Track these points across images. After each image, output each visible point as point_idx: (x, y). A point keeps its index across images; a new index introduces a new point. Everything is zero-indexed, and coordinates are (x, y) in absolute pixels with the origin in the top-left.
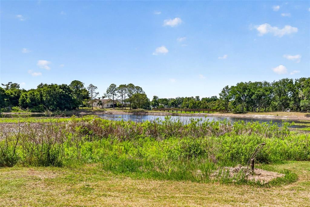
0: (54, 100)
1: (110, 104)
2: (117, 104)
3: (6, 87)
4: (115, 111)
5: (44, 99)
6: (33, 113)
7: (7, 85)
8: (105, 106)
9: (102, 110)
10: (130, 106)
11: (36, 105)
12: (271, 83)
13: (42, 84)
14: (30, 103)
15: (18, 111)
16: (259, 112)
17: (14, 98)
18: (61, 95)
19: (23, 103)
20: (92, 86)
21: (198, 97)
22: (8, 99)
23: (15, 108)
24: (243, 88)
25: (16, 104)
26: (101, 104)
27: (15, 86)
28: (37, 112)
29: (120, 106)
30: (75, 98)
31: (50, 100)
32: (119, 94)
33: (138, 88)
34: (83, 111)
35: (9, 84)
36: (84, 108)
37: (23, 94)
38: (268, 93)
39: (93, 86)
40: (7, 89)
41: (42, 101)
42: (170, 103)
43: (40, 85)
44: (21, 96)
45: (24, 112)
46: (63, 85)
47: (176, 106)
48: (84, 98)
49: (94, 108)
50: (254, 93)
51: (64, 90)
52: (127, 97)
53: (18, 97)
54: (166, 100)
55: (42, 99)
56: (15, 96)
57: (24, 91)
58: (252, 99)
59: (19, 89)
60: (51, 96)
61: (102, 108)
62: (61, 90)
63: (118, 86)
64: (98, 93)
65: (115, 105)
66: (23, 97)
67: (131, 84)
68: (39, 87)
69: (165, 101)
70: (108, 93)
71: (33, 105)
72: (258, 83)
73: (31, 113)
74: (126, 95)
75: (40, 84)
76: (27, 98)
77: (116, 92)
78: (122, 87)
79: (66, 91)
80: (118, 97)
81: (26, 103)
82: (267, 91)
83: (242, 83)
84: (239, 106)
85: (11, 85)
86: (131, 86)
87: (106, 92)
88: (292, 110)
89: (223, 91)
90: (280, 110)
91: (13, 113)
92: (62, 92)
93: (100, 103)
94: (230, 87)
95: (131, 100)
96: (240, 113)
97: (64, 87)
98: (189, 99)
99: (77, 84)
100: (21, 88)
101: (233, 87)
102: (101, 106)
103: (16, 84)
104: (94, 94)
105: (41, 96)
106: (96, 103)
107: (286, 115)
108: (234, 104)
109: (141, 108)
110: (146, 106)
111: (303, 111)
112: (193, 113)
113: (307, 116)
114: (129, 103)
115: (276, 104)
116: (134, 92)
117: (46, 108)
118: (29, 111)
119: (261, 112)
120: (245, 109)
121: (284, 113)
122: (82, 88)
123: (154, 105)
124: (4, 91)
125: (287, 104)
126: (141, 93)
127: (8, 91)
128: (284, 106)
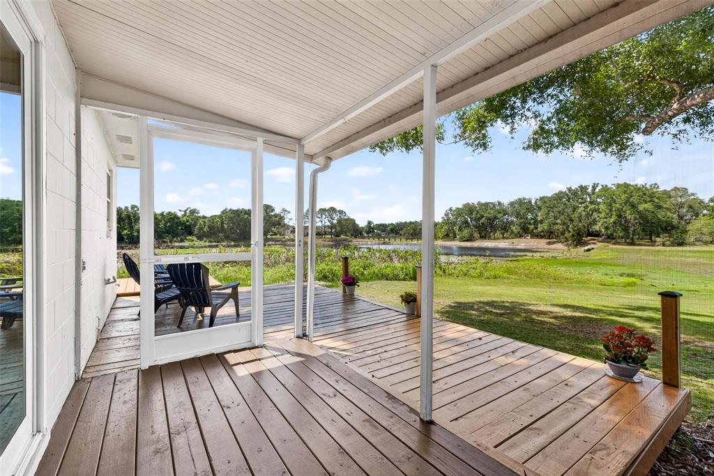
0: (237, 227)
3: (183, 213)
5: (226, 226)
6: (210, 244)
7: (185, 212)
10: (331, 233)
11: (215, 233)
12: (506, 203)
13: (226, 209)
14: (208, 232)
15: (193, 241)
16: (494, 239)
17: (189, 227)
19: (199, 232)
20: (284, 210)
22: (183, 227)
23: (191, 238)
24: (469, 209)
25: (191, 234)
27: (194, 212)
28: (215, 242)
29: (319, 234)
31: (233, 228)
33: (341, 212)
34: (272, 240)
35: (187, 210)
36: (273, 237)
37: (201, 221)
38: (502, 215)
39: (286, 211)
40: (185, 215)
41: (222, 230)
42: (388, 229)
44: (198, 224)
45: (201, 242)
47: (395, 233)
48: (274, 225)
49: (287, 237)
50: (483, 216)
51: (249, 216)
52: (328, 224)
53: (195, 225)
55: (222, 226)
56: (191, 223)
57: (205, 217)
58: (482, 224)
59: (199, 215)
60: (233, 223)
64: (291, 219)
66: (201, 224)
68: (223, 212)
69: (382, 227)
71: (212, 234)
72: (489, 203)
73: (207, 244)
74: (326, 220)
75: (224, 208)
78: (323, 211)
81: (204, 232)
82: (500, 213)
83: (468, 204)
84: (466, 232)
85: (190, 211)
86: (333, 209)
88: (533, 236)
89: (447, 215)
90: (521, 236)
91: (186, 244)
93: (294, 231)
94: (454, 209)
95: (332, 226)
96: (467, 241)
98: (411, 223)
99: (267, 208)
100: (201, 215)
101: (458, 208)
103: (196, 210)
104: (286, 221)
105: (222, 223)
106: (289, 231)
107: (522, 243)
108: (460, 229)
109: (346, 235)
110: (357, 232)
111: (549, 238)
112: (409, 242)
113: (549, 243)
114: (330, 230)
115: (515, 229)
116: (336, 217)
117: (227, 238)
118: (205, 242)
119: (498, 239)
120: (476, 235)
121: (523, 240)
122: (273, 214)
123: (368, 232)
124: (179, 218)
125: (528, 228)
126: (346, 217)
127: (184, 219)
128: (525, 231)
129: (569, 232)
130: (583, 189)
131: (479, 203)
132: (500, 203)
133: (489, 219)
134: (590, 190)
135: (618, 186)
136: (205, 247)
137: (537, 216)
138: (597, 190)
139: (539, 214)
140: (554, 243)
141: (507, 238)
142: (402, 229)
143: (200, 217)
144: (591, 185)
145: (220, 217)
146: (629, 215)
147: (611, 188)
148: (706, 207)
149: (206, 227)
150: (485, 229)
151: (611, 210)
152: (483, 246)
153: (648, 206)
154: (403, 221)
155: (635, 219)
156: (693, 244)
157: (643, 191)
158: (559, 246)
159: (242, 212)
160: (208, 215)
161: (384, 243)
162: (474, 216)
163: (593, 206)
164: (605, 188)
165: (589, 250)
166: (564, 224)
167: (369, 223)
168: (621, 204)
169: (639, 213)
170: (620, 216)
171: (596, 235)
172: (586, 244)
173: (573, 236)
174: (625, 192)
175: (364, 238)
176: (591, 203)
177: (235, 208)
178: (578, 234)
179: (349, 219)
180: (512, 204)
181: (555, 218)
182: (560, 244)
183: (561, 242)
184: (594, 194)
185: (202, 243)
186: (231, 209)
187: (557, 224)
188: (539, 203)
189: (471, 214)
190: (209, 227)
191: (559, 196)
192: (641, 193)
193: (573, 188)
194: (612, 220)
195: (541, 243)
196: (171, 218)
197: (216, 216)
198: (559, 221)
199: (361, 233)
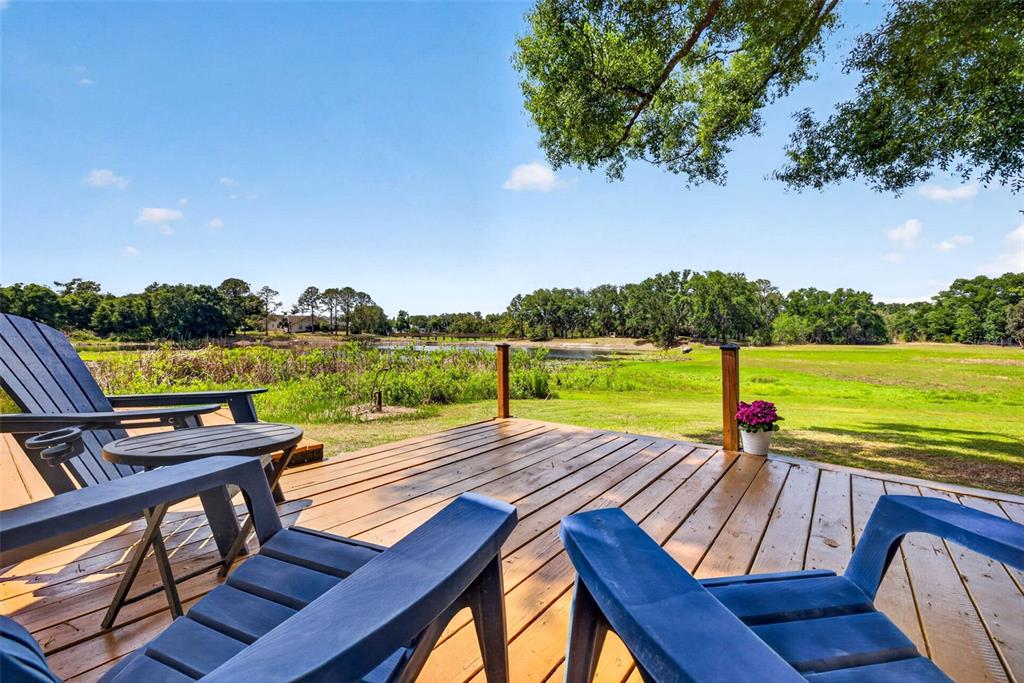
0: (179, 316)
1: (306, 324)
2: (321, 325)
3: (64, 289)
4: (311, 337)
5: (156, 314)
6: (125, 344)
7: (69, 286)
8: (295, 328)
9: (287, 336)
10: (346, 329)
11: (133, 326)
12: (586, 291)
13: (156, 284)
14: (119, 322)
15: (86, 339)
16: (572, 338)
17: (79, 313)
18: (197, 308)
19: (101, 322)
20: (267, 290)
21: (478, 314)
22: (65, 314)
23: (81, 332)
24: (543, 297)
25: (84, 324)
26: (286, 325)
27: (89, 287)
28: (134, 340)
29: (326, 329)
30: (229, 312)
31: (170, 317)
32: (325, 307)
33: (362, 295)
34: (246, 338)
35: (73, 283)
36: (247, 333)
37: (104, 304)
38: (582, 307)
39: (270, 291)
40: (68, 292)
41: (150, 319)
42: (430, 323)
43: (151, 287)
44: (99, 308)
45: (104, 342)
46: (202, 287)
47: (442, 330)
48: (249, 312)
49: (271, 333)
50: (559, 308)
51: (203, 297)
52: (341, 313)
53: (91, 310)
54: (422, 318)
55: (149, 314)
56: (82, 306)
57: (110, 297)
58: (559, 317)
59: (99, 293)
60: (171, 308)
61: (289, 332)
62: (197, 296)
63: (322, 291)
64: (280, 304)
65: (315, 326)
66: (104, 309)
67: (348, 288)
68: (149, 290)
69: (421, 321)
70: (301, 303)
71: (127, 326)
72: (568, 290)
73: (118, 344)
74: (339, 308)
75: (151, 283)
76: (112, 312)
77: (318, 302)
78: (332, 293)
79: (208, 299)
80: (323, 311)
81: (111, 323)
82: (580, 303)
83: (541, 290)
84: (539, 329)
85: (79, 285)
86: (349, 291)
87: (296, 303)
88: (619, 335)
89: (514, 304)
90: (602, 335)
92: (199, 300)
93: (285, 322)
94: (523, 296)
95: (347, 319)
96: (541, 340)
97: (204, 291)
98: (461, 316)
99: (235, 285)
100: (103, 292)
101: (528, 296)
102: (286, 329)
103: (92, 283)
104: (271, 307)
105: (149, 308)
106: (276, 324)
107: (609, 343)
108: (531, 325)
109: (368, 332)
110: (384, 328)
111: (635, 337)
112: (464, 341)
113: (638, 343)
114: (344, 323)
115: (597, 325)
116: (355, 304)
117: (159, 333)
118: (113, 340)
119: (576, 338)
120: (551, 333)
121: (607, 339)
122: (246, 295)
123: (400, 328)
124: (55, 297)
125: (612, 325)
126: (369, 305)
127: (67, 298)
128: (608, 329)
129: (660, 329)
130: (674, 275)
131: (555, 290)
132: (578, 290)
133: (567, 312)
134: (680, 278)
135: (711, 274)
136: (114, 349)
137: (624, 308)
138: (689, 278)
139: (626, 307)
140: (643, 343)
141: (587, 337)
142: (449, 324)
143: (101, 297)
144: (682, 272)
145: (143, 297)
146: (723, 311)
147: (703, 276)
148: (785, 303)
149: (116, 314)
150: (562, 324)
151: (704, 304)
152: (562, 348)
153: (741, 299)
154: (450, 313)
155: (728, 313)
156: (779, 345)
157: (735, 281)
158: (649, 347)
159: (188, 290)
160: (119, 293)
161: (429, 344)
162: (548, 308)
163: (685, 298)
164: (697, 276)
165: (687, 351)
166: (654, 318)
167: (402, 314)
168: (714, 296)
169: (732, 307)
170: (712, 311)
171: (687, 333)
172: (676, 344)
173: (664, 333)
174: (718, 282)
175: (394, 335)
176: (684, 293)
177: (173, 282)
178: (670, 332)
179: (375, 307)
180: (594, 292)
181: (645, 311)
182: (650, 344)
183: (650, 341)
184: (686, 282)
185: (107, 342)
186: (165, 286)
187: (647, 318)
188: (626, 292)
189: (546, 304)
190: (121, 314)
191: (648, 283)
192: (733, 284)
193: (663, 275)
194: (705, 315)
195: (628, 344)
196: (37, 297)
197: (136, 296)
198: (648, 316)
199: (390, 329)
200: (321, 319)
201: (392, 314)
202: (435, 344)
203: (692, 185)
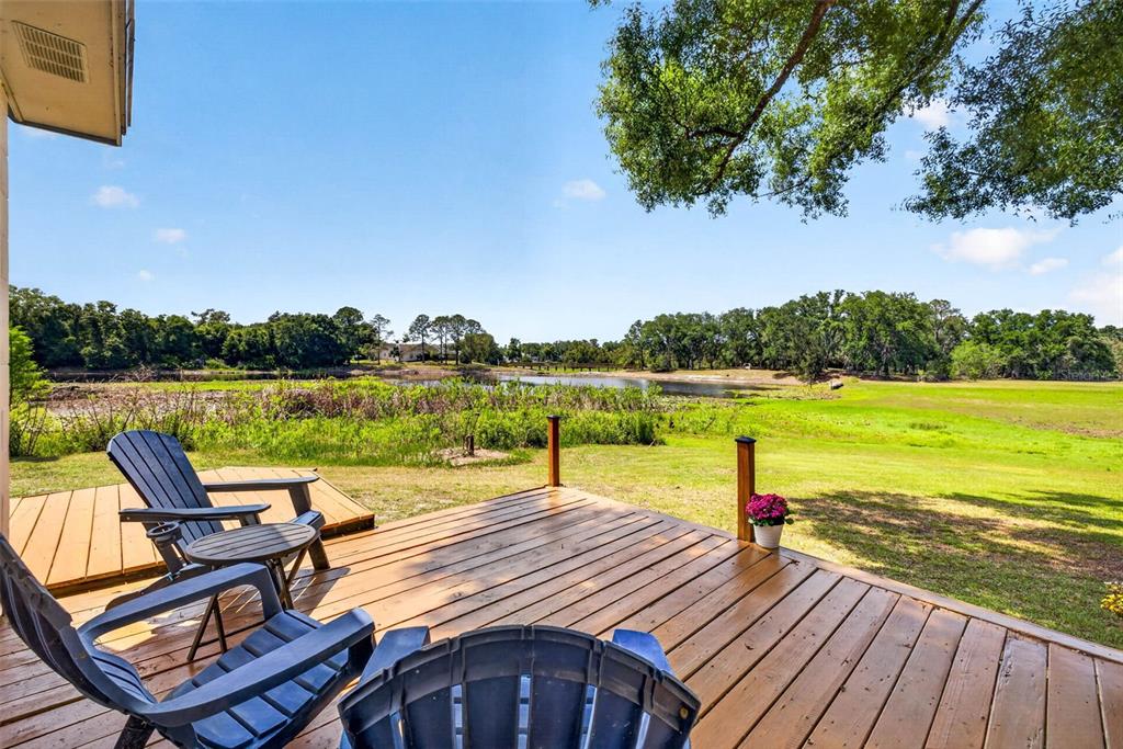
0: (298, 345)
1: (416, 353)
2: (432, 353)
3: (200, 318)
4: (423, 368)
5: (278, 343)
6: (251, 372)
7: (203, 316)
8: (406, 357)
9: (398, 365)
10: (455, 358)
11: (258, 355)
12: (716, 315)
13: (278, 313)
14: (246, 351)
15: (217, 367)
16: (700, 369)
17: (211, 342)
18: (314, 336)
19: (230, 351)
20: (379, 318)
21: (594, 341)
22: (200, 343)
23: (214, 361)
24: (665, 323)
25: (215, 353)
26: (398, 354)
27: (220, 317)
28: (259, 369)
29: (436, 358)
30: (344, 341)
31: (290, 345)
32: (435, 335)
33: (472, 323)
34: (357, 367)
35: (207, 314)
36: (361, 362)
37: (233, 333)
38: (711, 333)
39: (382, 319)
40: (202, 322)
41: (272, 348)
42: (543, 351)
43: (274, 316)
44: (229, 338)
45: (232, 370)
46: (319, 316)
47: (555, 358)
48: (362, 341)
49: (383, 362)
50: (685, 335)
51: (320, 326)
52: (451, 342)
53: (223, 338)
54: (534, 346)
55: (272, 343)
56: (214, 336)
57: (239, 327)
58: (684, 346)
59: (229, 323)
60: (291, 337)
61: (400, 362)
62: (314, 326)
63: (432, 319)
64: (391, 333)
65: (426, 355)
66: (232, 338)
67: (458, 316)
68: (271, 319)
69: (534, 349)
70: (411, 331)
71: (253, 355)
72: (693, 315)
73: (245, 372)
74: (448, 336)
75: (274, 313)
76: (240, 341)
77: (428, 330)
78: (441, 321)
79: (325, 329)
80: (433, 339)
81: (239, 352)
82: (709, 330)
83: (664, 316)
84: (661, 358)
85: (212, 315)
86: (459, 319)
87: (408, 332)
88: (755, 366)
89: (632, 331)
90: (735, 366)
91: (206, 372)
92: (316, 329)
93: (396, 352)
94: (643, 323)
95: (458, 347)
96: (663, 371)
97: (321, 320)
98: (576, 343)
99: (349, 314)
100: (232, 322)
101: (649, 322)
102: (397, 358)
103: (223, 313)
104: (383, 336)
105: (272, 337)
106: (387, 353)
107: (744, 376)
108: (652, 354)
109: (479, 361)
110: (495, 356)
111: (775, 369)
112: (578, 372)
113: (777, 376)
114: (454, 352)
115: (729, 354)
116: (465, 331)
117: (280, 362)
118: (241, 369)
119: (704, 369)
120: (674, 363)
121: (740, 371)
122: (360, 323)
123: (511, 357)
124: (192, 327)
125: (747, 354)
126: (479, 332)
127: (202, 328)
128: (742, 359)
129: (806, 360)
130: (823, 297)
131: (679, 315)
132: (707, 315)
133: (694, 340)
134: (831, 300)
135: (870, 295)
136: (241, 378)
137: (760, 336)
138: (842, 300)
139: (764, 334)
140: (784, 376)
141: (718, 368)
142: (563, 352)
143: (231, 326)
144: (833, 293)
145: (268, 326)
146: (885, 338)
147: (860, 298)
148: (969, 328)
149: (243, 343)
150: (688, 353)
151: (860, 330)
152: (687, 380)
153: (908, 324)
154: (565, 340)
155: (891, 342)
156: (959, 379)
157: (901, 303)
158: (791, 380)
159: (307, 319)
160: (246, 323)
161: (541, 374)
162: (672, 335)
163: (836, 323)
164: (852, 298)
165: (837, 387)
166: (797, 347)
167: (514, 341)
168: (873, 321)
169: (896, 334)
170: (871, 338)
171: (840, 365)
172: (825, 378)
173: (810, 365)
174: (879, 304)
175: (506, 365)
176: (835, 318)
177: (293, 312)
178: (818, 363)
179: (485, 334)
180: (725, 317)
181: (787, 340)
182: (793, 378)
183: (792, 374)
184: (838, 305)
185: (235, 371)
186: (286, 315)
187: (789, 348)
188: (763, 317)
189: (670, 331)
190: (248, 343)
191: (790, 308)
192: (899, 306)
193: (809, 297)
194: (862, 343)
195: (765, 377)
196: (177, 327)
197: (261, 325)
198: (791, 344)
199: (501, 358)
200: (431, 347)
201: (502, 342)
202: (548, 375)
203: (809, 218)
